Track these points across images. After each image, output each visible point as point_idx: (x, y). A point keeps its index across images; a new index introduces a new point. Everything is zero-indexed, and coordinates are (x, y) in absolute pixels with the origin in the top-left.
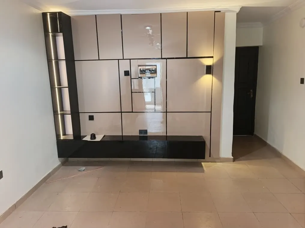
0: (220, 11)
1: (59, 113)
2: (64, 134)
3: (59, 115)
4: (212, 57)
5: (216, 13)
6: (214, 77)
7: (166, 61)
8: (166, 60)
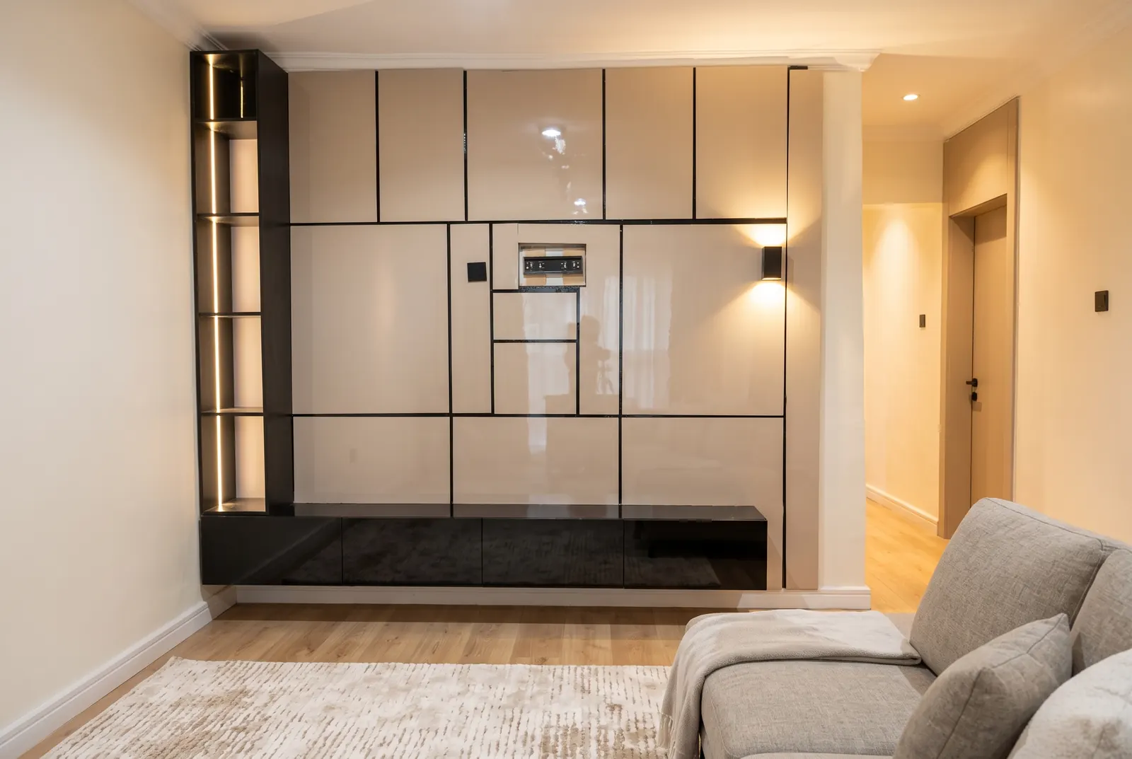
0: (805, 68)
1: (218, 410)
2: (231, 495)
3: (218, 418)
4: (783, 221)
5: (791, 71)
6: (792, 289)
7: (619, 231)
8: (621, 228)
